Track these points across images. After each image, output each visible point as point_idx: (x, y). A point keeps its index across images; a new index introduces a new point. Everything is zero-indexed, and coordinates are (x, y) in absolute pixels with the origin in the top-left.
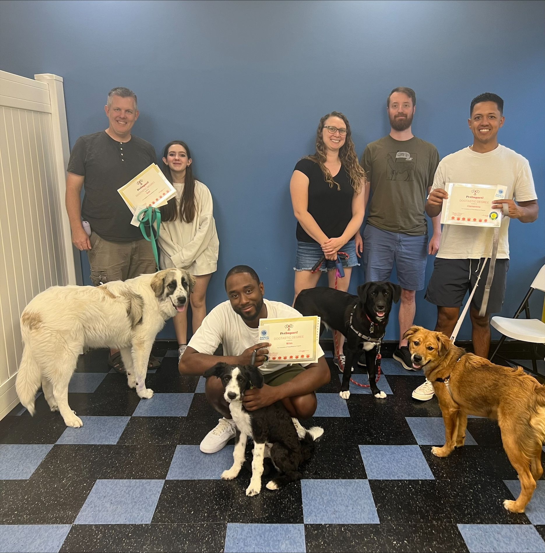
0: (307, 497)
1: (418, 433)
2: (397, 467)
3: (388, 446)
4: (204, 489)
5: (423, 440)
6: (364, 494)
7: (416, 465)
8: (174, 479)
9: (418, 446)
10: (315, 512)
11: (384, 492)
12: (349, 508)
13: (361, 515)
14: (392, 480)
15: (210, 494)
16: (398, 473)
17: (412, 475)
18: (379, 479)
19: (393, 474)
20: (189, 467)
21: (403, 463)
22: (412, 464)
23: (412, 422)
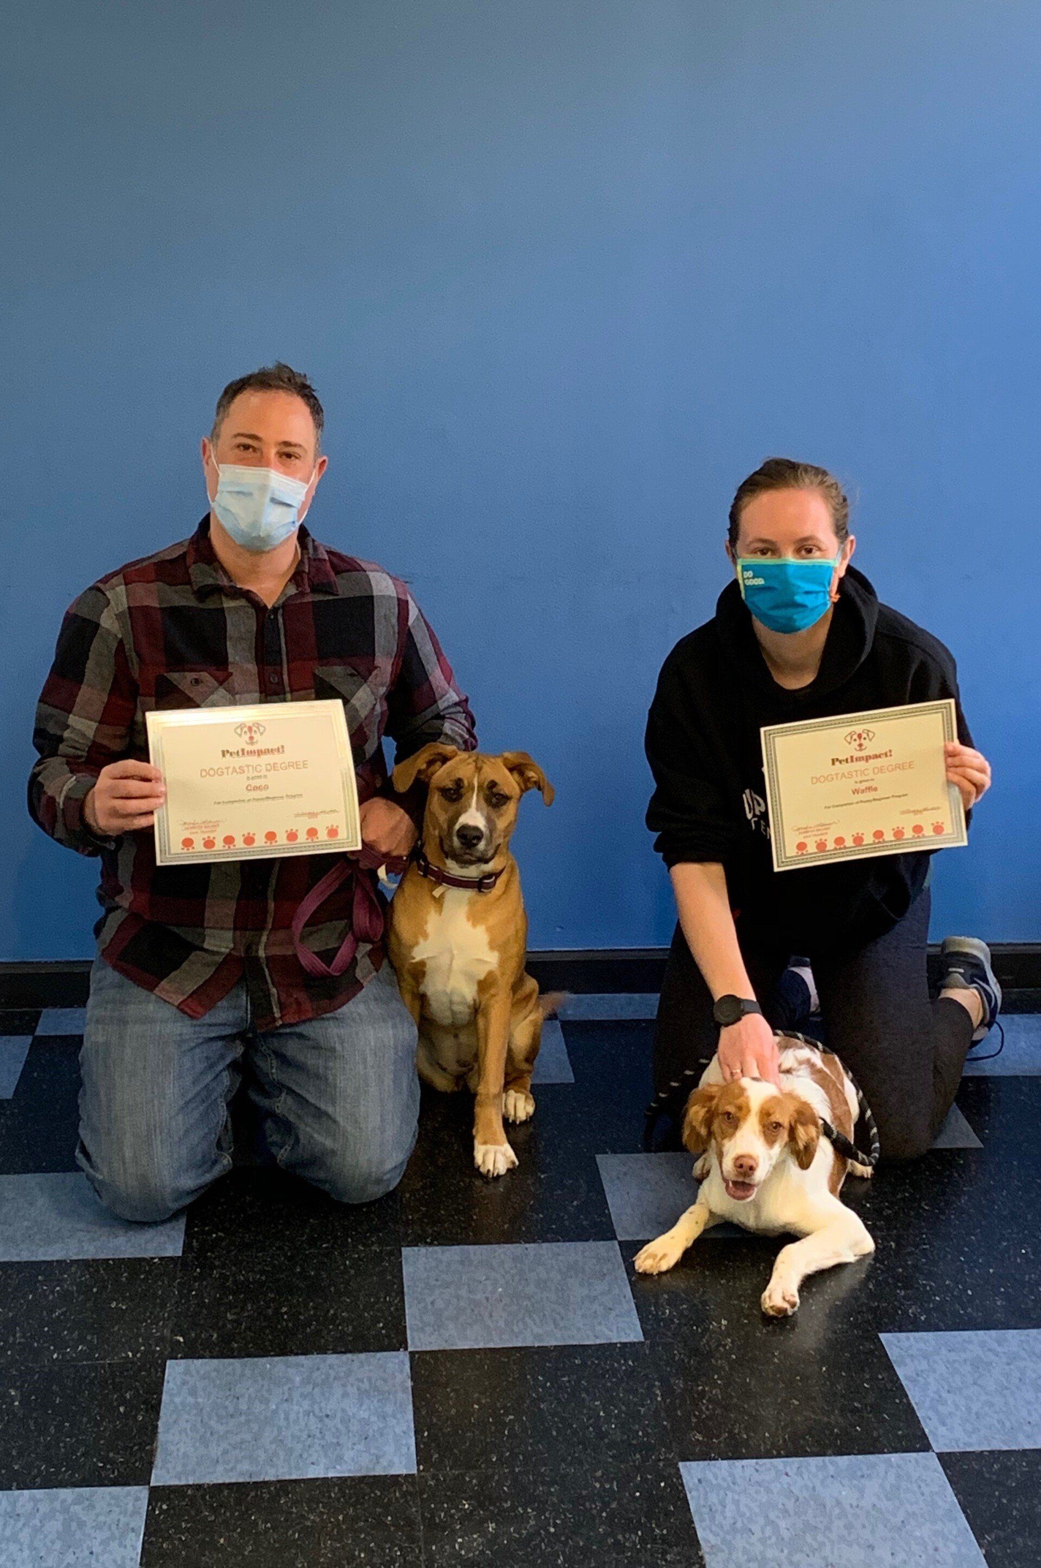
0: (712, 1519)
4: (312, 1510)
6: (925, 1502)
8: (183, 1482)
11: (1001, 1496)
15: (339, 1526)
18: (977, 1448)
19: (1027, 1428)
20: (232, 1439)
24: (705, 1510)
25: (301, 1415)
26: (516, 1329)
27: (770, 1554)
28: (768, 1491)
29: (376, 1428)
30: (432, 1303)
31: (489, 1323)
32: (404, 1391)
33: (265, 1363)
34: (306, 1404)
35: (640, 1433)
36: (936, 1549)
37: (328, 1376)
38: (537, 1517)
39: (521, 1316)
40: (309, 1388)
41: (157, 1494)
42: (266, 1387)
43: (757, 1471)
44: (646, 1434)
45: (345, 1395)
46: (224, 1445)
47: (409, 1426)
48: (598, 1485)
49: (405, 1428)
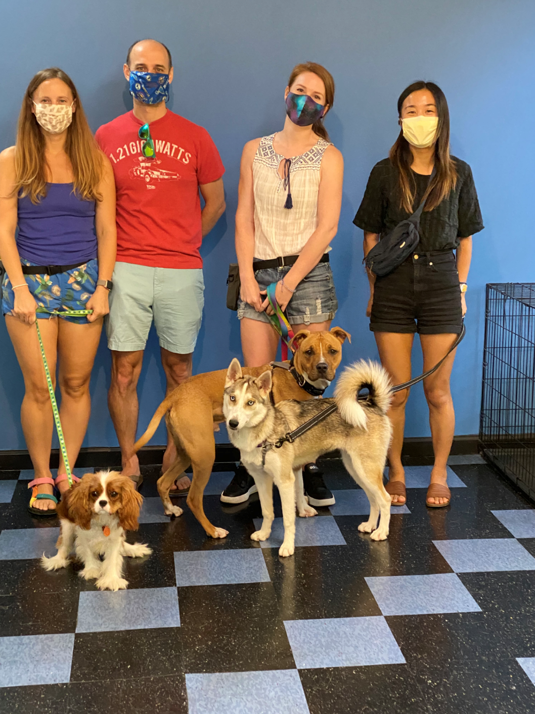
0: (296, 639)
1: (454, 560)
2: (425, 600)
3: (409, 576)
4: (139, 639)
5: (462, 567)
6: (379, 632)
7: (454, 596)
8: (88, 632)
9: (454, 574)
10: (312, 656)
12: (359, 649)
13: (378, 655)
14: (419, 615)
15: (150, 644)
16: (429, 607)
17: (449, 607)
18: (400, 614)
19: (420, 607)
20: (107, 617)
21: (433, 595)
22: (447, 596)
23: (443, 547)
24: (293, 636)
25: (135, 609)
26: (220, 579)
27: (317, 650)
28: (317, 629)
29: (164, 612)
30: (186, 570)
31: (209, 577)
32: (175, 600)
34: (136, 606)
36: (382, 647)
37: (145, 595)
38: (227, 640)
39: (221, 574)
40: (137, 600)
41: (78, 636)
42: (120, 600)
43: (314, 623)
44: (271, 612)
45: (152, 602)
46: (104, 619)
47: (177, 612)
48: (251, 629)
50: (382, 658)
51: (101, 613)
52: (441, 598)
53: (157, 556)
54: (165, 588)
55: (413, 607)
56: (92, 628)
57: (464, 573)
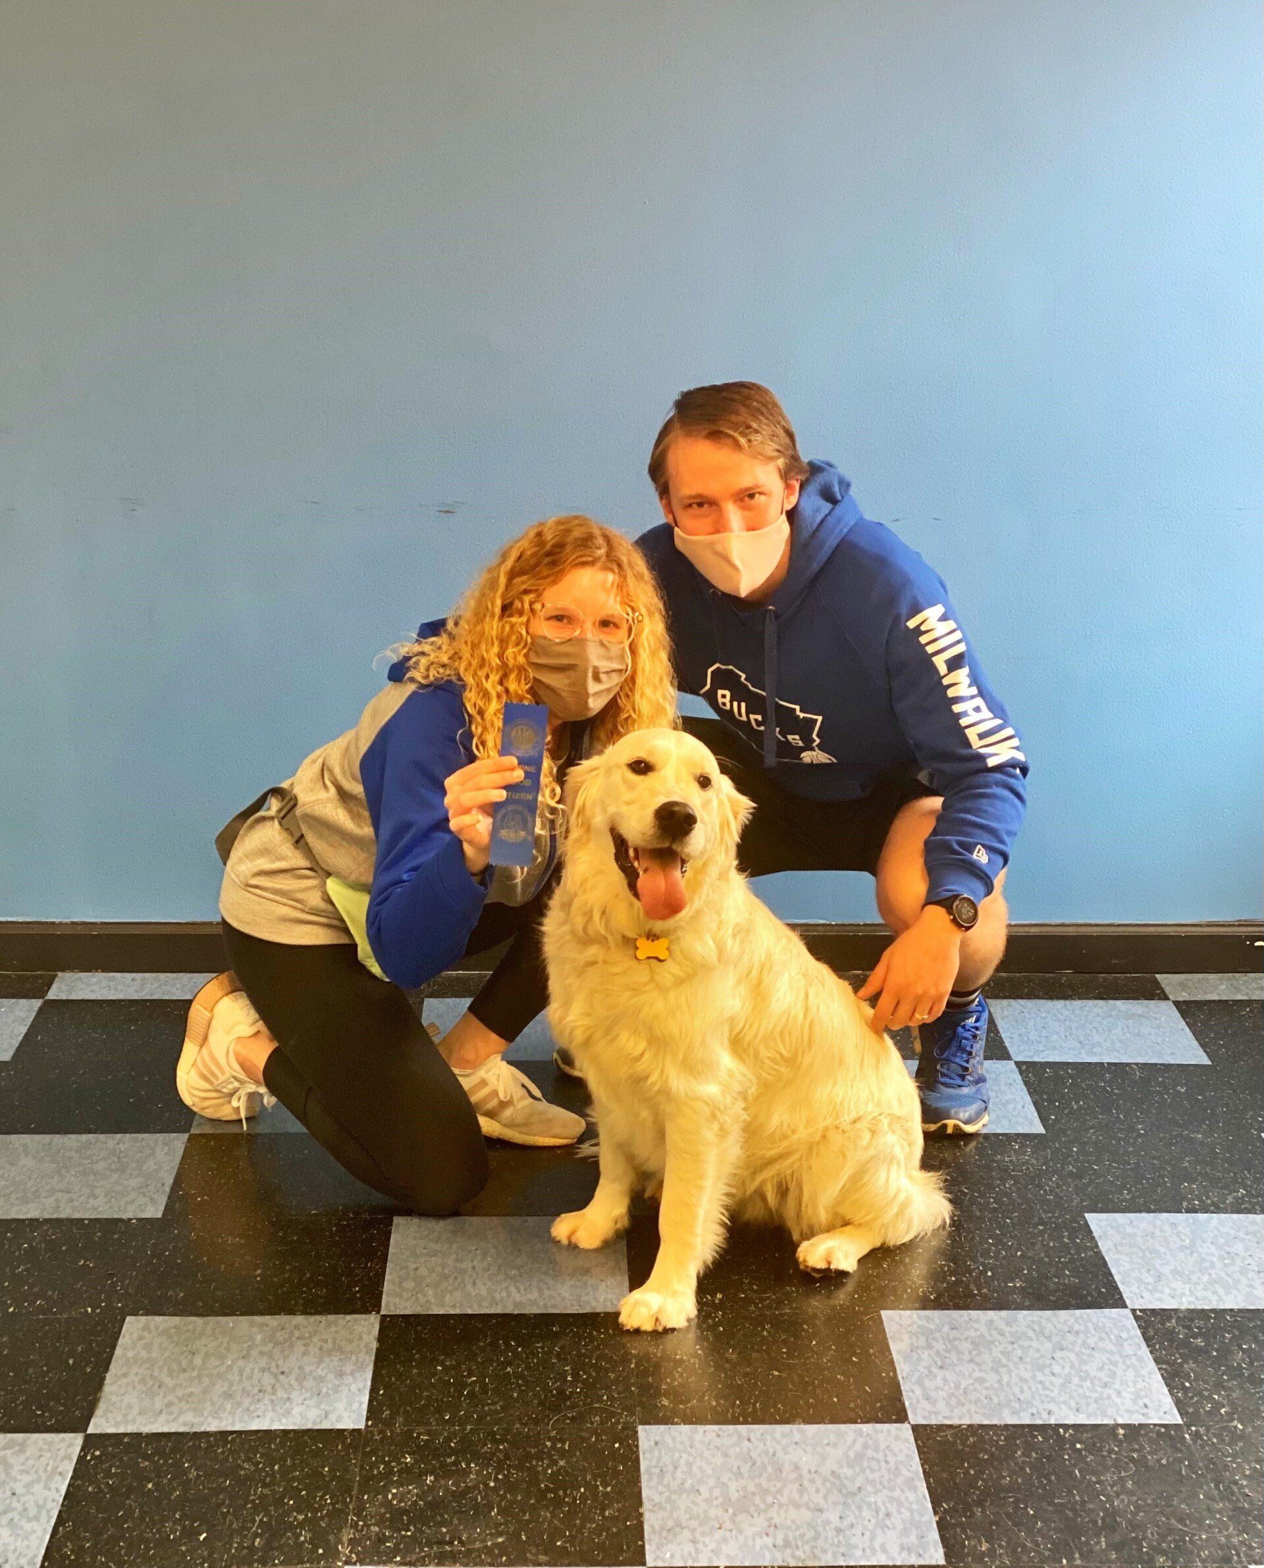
0: (661, 1480)
1: (1133, 1270)
2: (1031, 1383)
3: (1004, 1313)
4: (249, 1460)
5: (1151, 1292)
6: (888, 1470)
7: (1113, 1375)
8: (121, 1430)
9: (1127, 1312)
10: (693, 1531)
11: (969, 1467)
13: (873, 1538)
14: (1006, 1427)
15: (273, 1475)
16: (1038, 1404)
17: (1093, 1407)
18: (956, 1422)
19: (1016, 1405)
20: (180, 1392)
21: (1056, 1369)
22: (1093, 1373)
23: (1111, 1232)
24: (657, 1471)
25: (256, 1371)
26: (497, 1296)
27: (712, 1513)
28: (726, 1455)
29: (330, 1386)
30: (416, 1269)
31: (471, 1290)
32: (368, 1352)
33: (229, 1321)
34: (263, 1362)
35: (605, 1397)
36: (888, 1515)
37: (292, 1333)
38: (478, 1473)
40: (269, 1347)
41: (91, 1441)
42: (225, 1344)
43: (718, 1436)
45: (305, 1354)
46: (171, 1397)
47: (364, 1387)
48: (549, 1444)
49: (361, 1386)
50: (884, 1549)
51: (168, 1381)
52: (1076, 1380)
53: (348, 1225)
54: (348, 1317)
55: (996, 1400)
56: (134, 1421)
57: (1153, 1311)
